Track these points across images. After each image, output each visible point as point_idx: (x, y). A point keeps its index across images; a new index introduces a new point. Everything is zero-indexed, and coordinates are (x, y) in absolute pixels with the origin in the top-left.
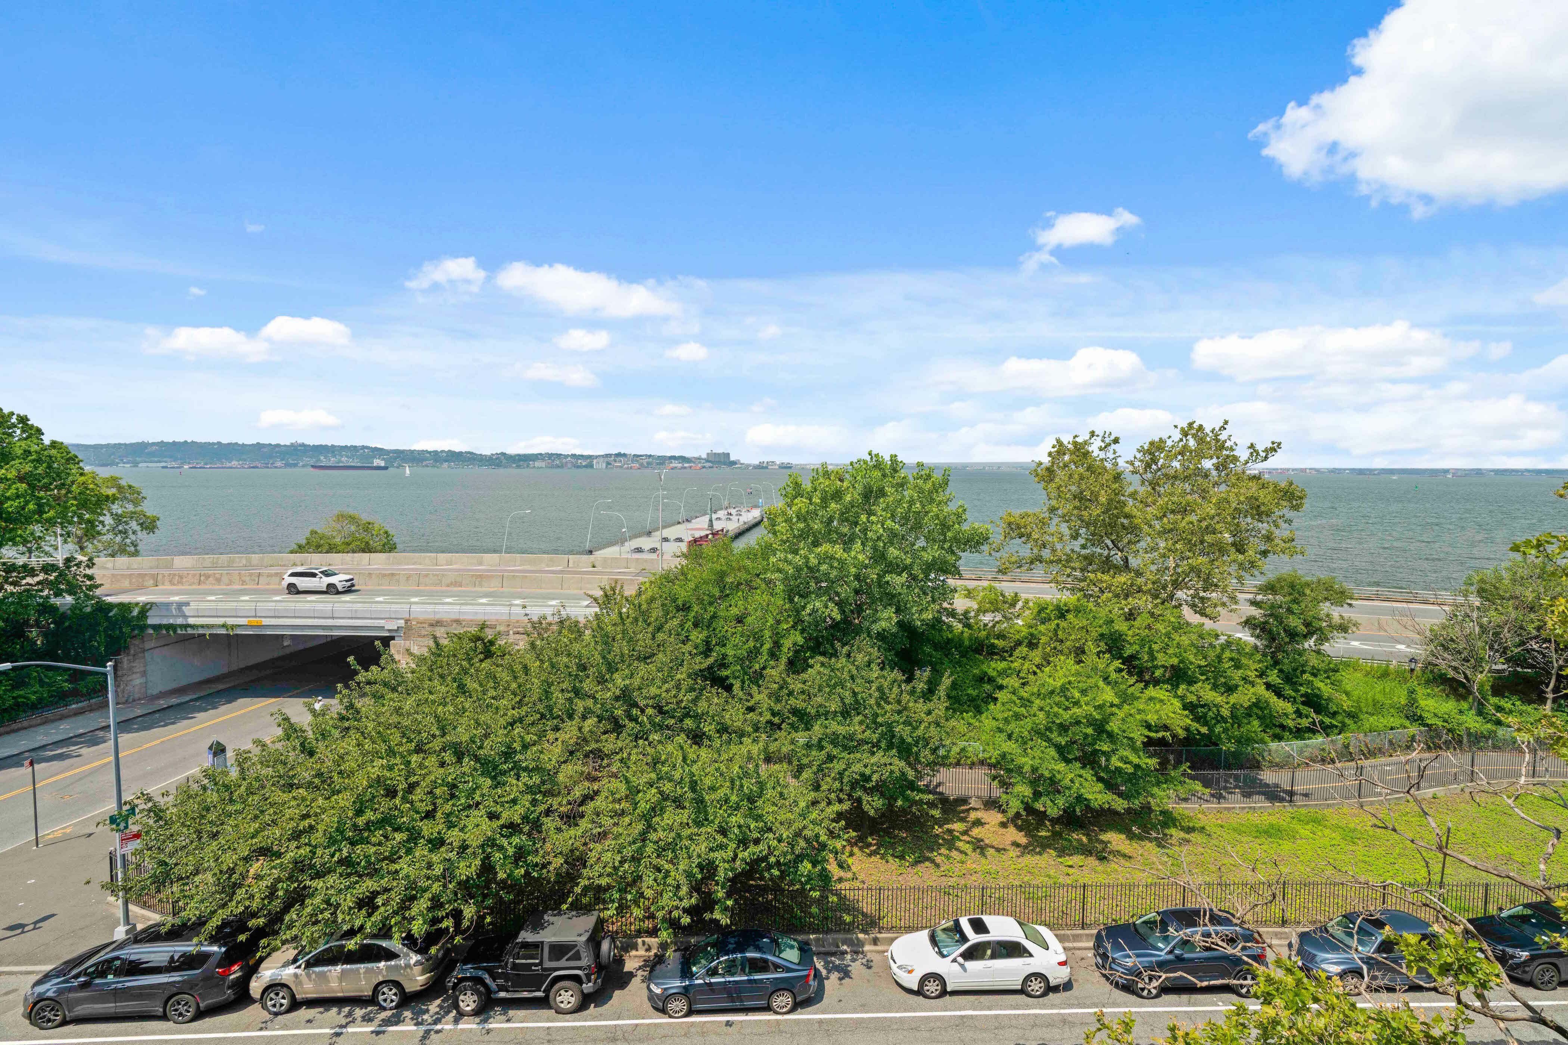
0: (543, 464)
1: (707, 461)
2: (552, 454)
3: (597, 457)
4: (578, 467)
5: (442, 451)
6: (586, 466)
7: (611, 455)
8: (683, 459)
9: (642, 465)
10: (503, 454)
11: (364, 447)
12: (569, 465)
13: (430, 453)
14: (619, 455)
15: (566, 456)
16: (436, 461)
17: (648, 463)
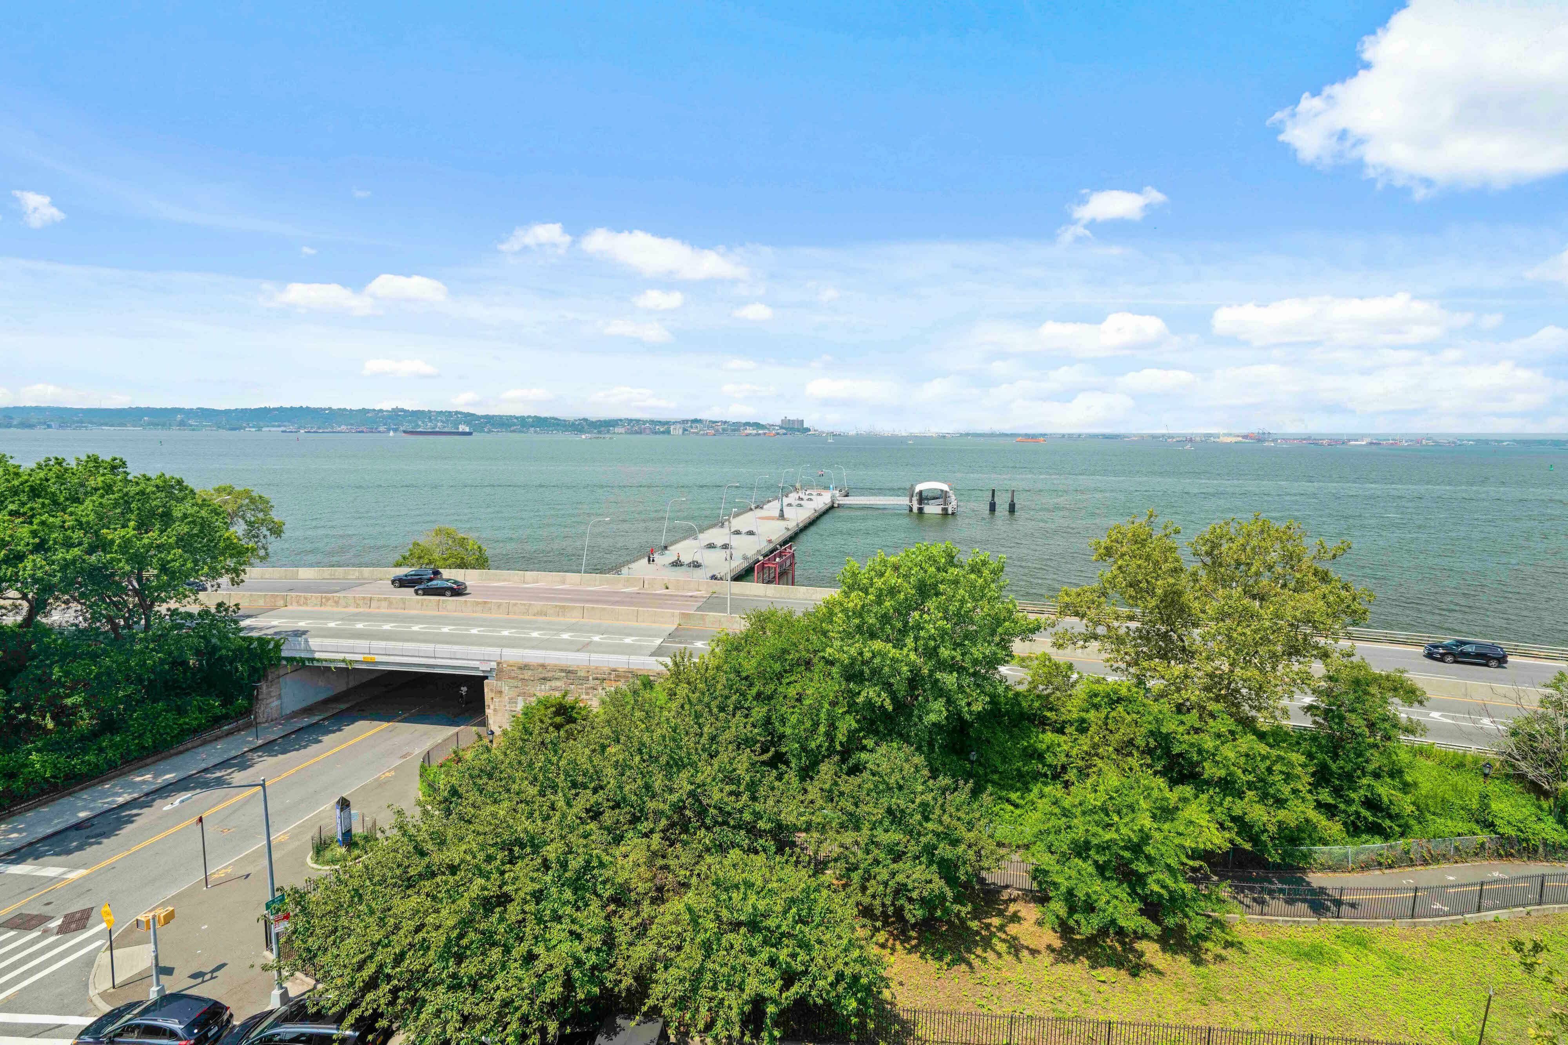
0: (622, 430)
1: (781, 428)
2: (631, 420)
3: (674, 423)
4: (656, 433)
5: (529, 417)
6: (663, 433)
7: (687, 421)
8: (757, 425)
9: (717, 431)
10: (585, 420)
11: (457, 413)
12: (648, 431)
13: (517, 418)
14: (696, 421)
15: (645, 422)
16: (523, 426)
17: (724, 430)
